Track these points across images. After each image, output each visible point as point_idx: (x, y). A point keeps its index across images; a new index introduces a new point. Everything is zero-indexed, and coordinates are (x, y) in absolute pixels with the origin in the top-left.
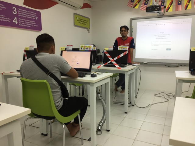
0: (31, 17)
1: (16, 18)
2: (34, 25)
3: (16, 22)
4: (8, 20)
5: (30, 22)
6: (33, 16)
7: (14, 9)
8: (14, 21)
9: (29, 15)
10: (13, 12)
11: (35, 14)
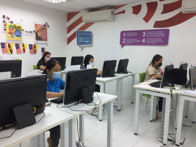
0: (158, 35)
1: (144, 39)
2: (160, 41)
3: (144, 42)
4: (139, 41)
5: (156, 39)
6: (160, 34)
7: (144, 33)
8: (142, 41)
9: (156, 34)
10: (143, 35)
11: (163, 32)
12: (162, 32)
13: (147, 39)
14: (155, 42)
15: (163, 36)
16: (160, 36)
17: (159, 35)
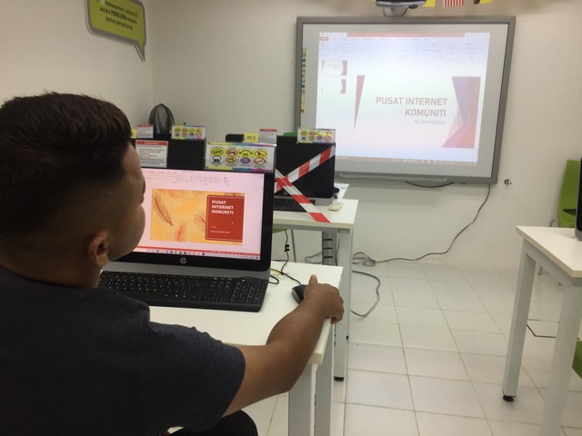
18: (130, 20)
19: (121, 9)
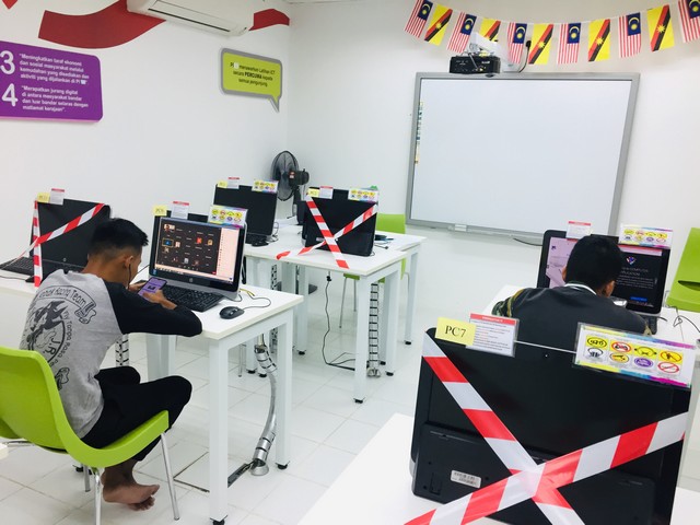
0: (65, 78)
1: (11, 87)
2: (76, 105)
3: (14, 100)
6: (72, 72)
7: (7, 57)
8: (5, 98)
9: (59, 71)
11: (80, 64)
12: (78, 67)
13: (26, 88)
14: (57, 106)
15: (83, 82)
16: (73, 81)
17: (69, 75)
18: (265, 78)
19: (256, 70)
